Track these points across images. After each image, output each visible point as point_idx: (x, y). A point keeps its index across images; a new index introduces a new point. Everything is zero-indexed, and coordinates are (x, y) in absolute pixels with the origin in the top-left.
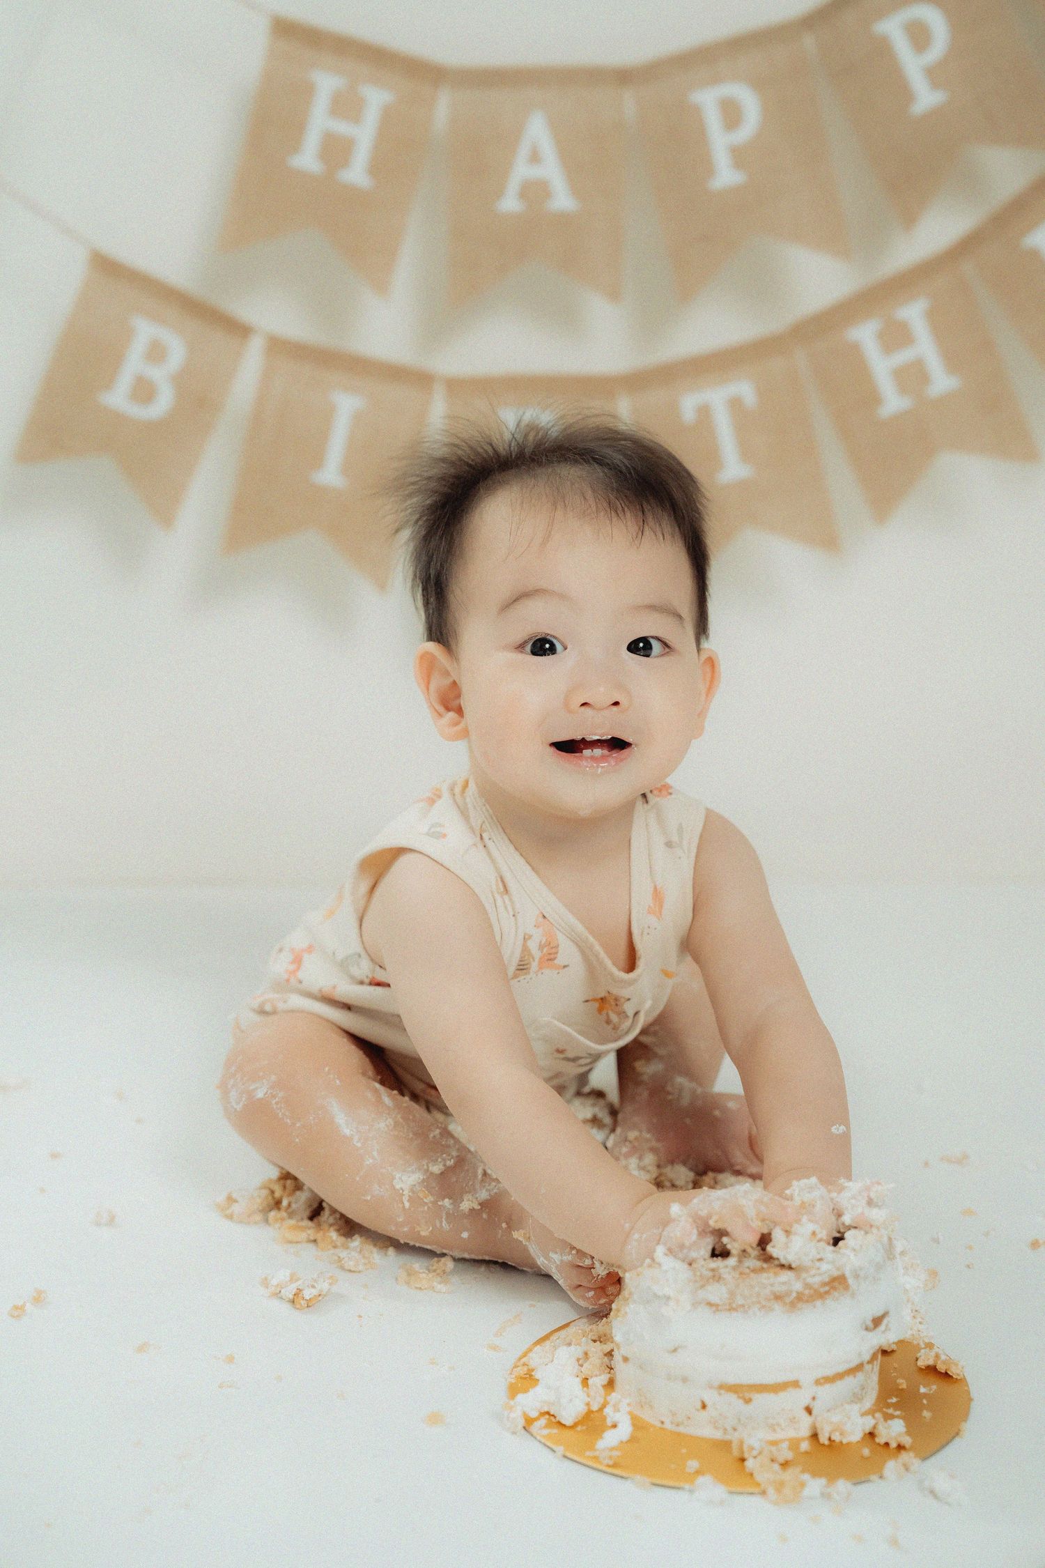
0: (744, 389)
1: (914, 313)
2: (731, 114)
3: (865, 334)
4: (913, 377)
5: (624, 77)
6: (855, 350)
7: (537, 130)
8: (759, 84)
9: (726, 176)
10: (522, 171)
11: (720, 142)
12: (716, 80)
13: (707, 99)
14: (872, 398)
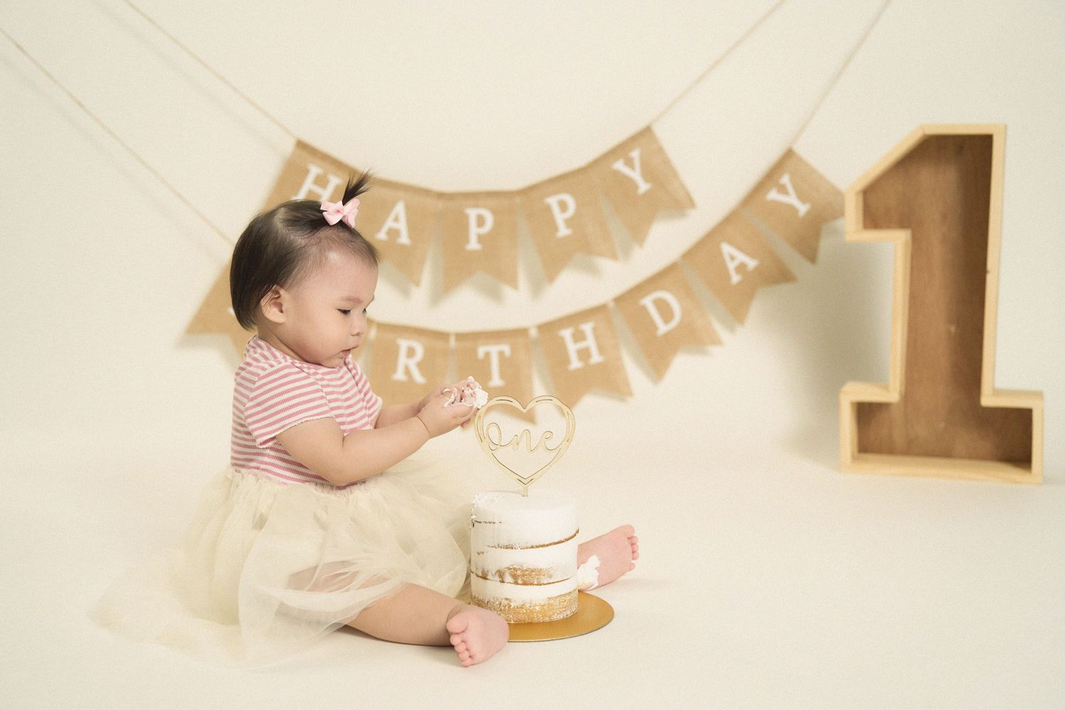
0: (506, 349)
1: (587, 327)
2: (481, 221)
3: (567, 334)
4: (584, 354)
5: (441, 195)
6: (562, 339)
7: (400, 209)
8: (495, 212)
9: (473, 245)
10: (390, 223)
11: (474, 231)
12: (476, 206)
13: (472, 213)
14: (567, 361)
